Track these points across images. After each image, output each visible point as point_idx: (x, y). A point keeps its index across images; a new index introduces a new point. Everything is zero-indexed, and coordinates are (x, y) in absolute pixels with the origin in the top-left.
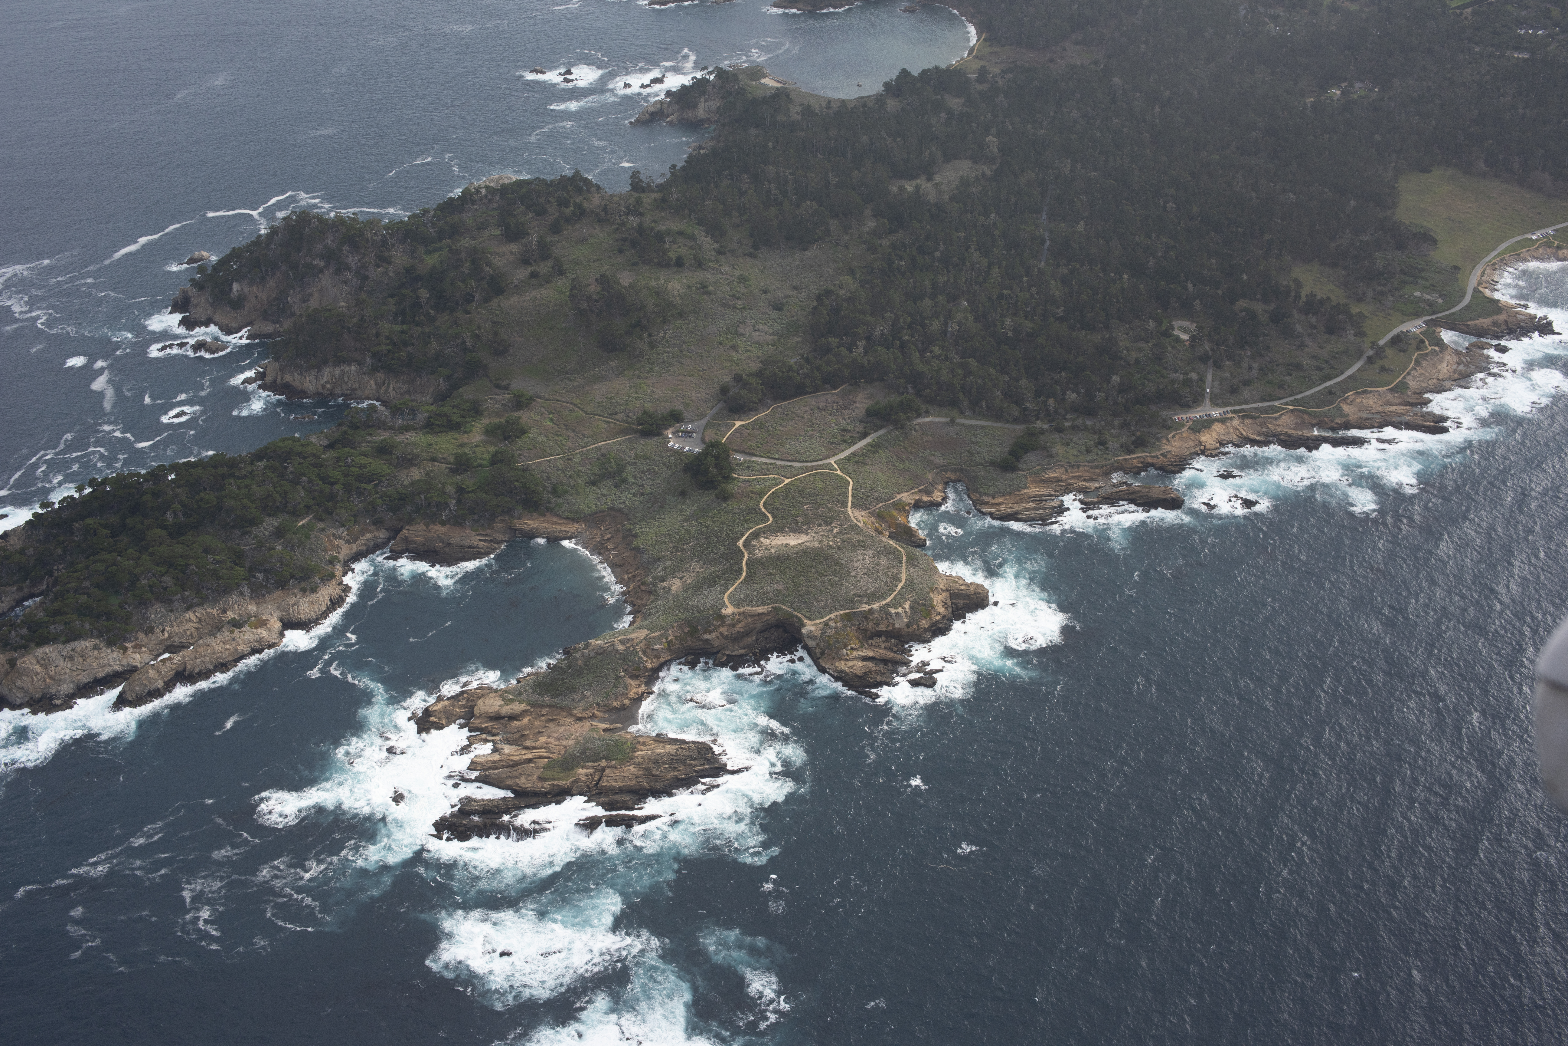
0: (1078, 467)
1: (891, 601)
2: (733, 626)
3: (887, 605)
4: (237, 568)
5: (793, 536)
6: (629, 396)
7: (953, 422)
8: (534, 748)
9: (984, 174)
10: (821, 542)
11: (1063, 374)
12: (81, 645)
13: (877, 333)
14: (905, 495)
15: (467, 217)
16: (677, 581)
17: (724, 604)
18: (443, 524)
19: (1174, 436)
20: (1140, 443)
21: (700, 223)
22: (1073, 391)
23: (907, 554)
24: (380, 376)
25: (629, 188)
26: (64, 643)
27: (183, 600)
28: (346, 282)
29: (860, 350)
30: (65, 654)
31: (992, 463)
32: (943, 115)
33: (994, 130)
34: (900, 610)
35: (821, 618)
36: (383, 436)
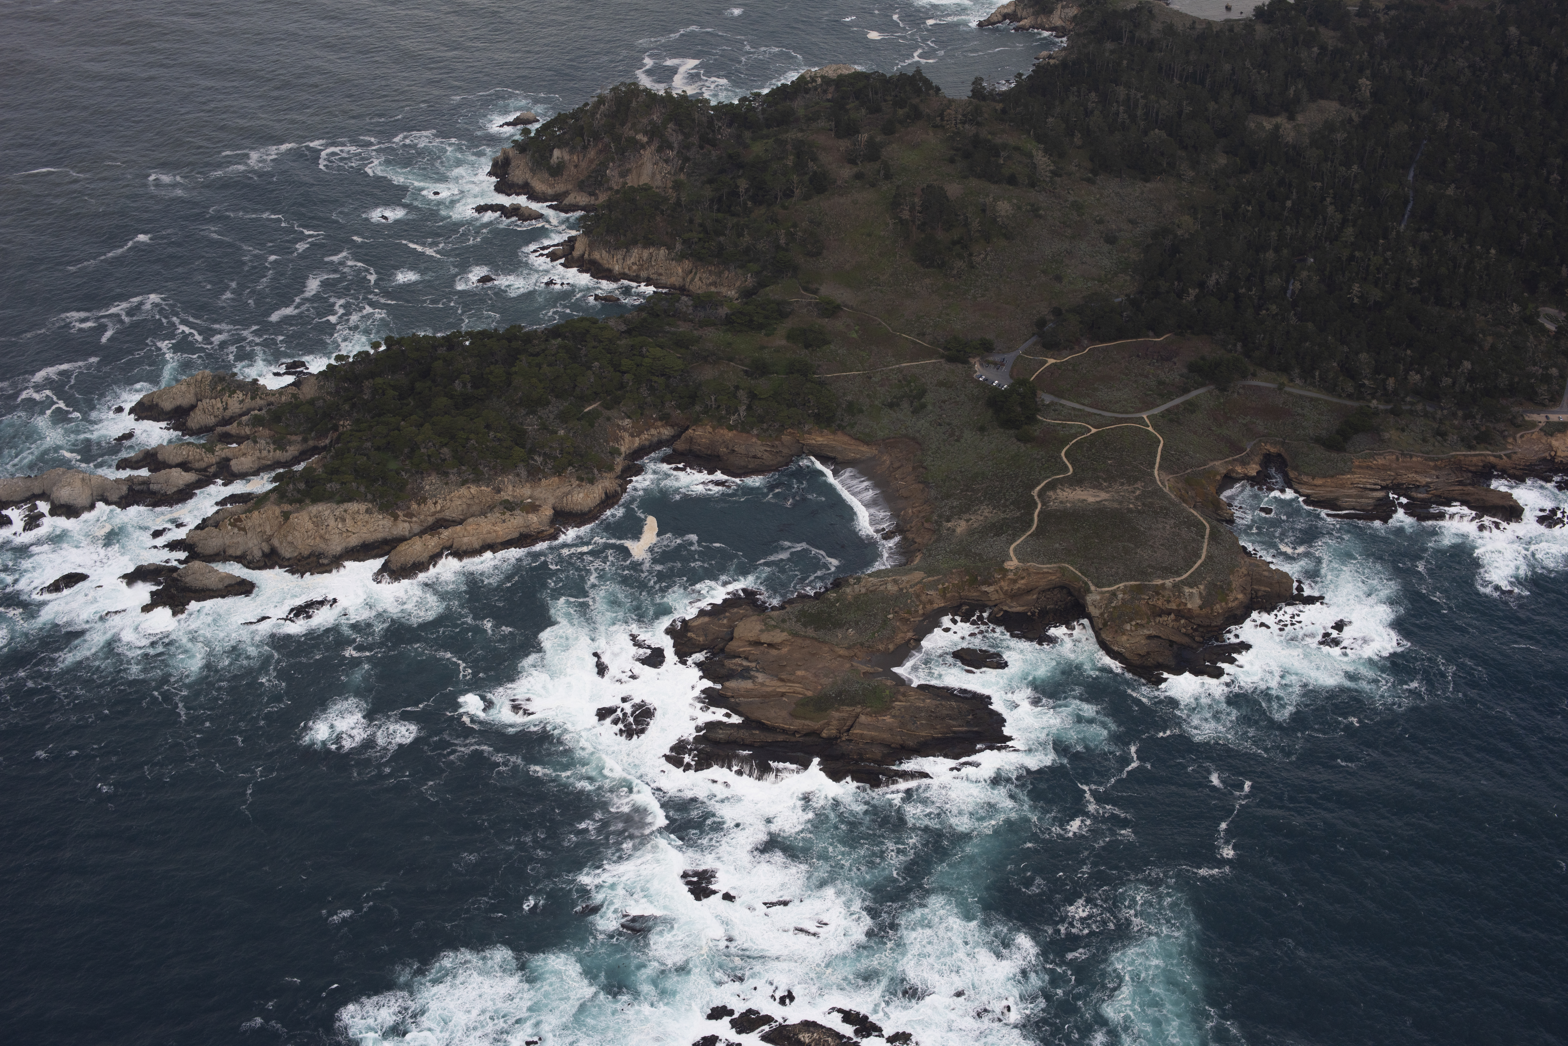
0: (1411, 457)
1: (1186, 579)
2: (1015, 581)
3: (1182, 581)
4: (517, 448)
5: (1091, 491)
6: (939, 317)
7: (1281, 387)
8: (790, 681)
9: (1351, 120)
10: (1121, 503)
11: (1409, 352)
12: (353, 506)
13: (1212, 281)
14: (1217, 463)
15: (798, 105)
16: (963, 523)
17: (1008, 555)
18: (730, 428)
19: (1522, 437)
20: (1484, 439)
21: (1039, 139)
22: (1417, 372)
23: (1212, 528)
24: (687, 264)
25: (970, 94)
26: (339, 502)
27: (459, 474)
28: (667, 161)
29: (1192, 298)
30: (337, 514)
31: (1318, 440)
32: (1315, 49)
33: (1368, 72)
34: (1194, 591)
35: (1110, 586)
36: (683, 328)
